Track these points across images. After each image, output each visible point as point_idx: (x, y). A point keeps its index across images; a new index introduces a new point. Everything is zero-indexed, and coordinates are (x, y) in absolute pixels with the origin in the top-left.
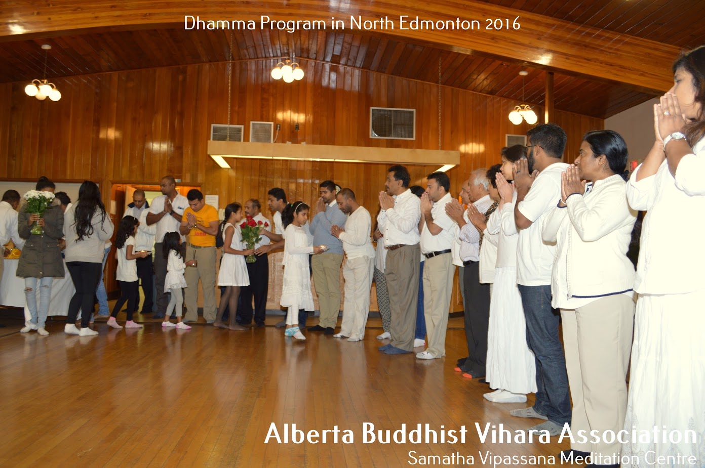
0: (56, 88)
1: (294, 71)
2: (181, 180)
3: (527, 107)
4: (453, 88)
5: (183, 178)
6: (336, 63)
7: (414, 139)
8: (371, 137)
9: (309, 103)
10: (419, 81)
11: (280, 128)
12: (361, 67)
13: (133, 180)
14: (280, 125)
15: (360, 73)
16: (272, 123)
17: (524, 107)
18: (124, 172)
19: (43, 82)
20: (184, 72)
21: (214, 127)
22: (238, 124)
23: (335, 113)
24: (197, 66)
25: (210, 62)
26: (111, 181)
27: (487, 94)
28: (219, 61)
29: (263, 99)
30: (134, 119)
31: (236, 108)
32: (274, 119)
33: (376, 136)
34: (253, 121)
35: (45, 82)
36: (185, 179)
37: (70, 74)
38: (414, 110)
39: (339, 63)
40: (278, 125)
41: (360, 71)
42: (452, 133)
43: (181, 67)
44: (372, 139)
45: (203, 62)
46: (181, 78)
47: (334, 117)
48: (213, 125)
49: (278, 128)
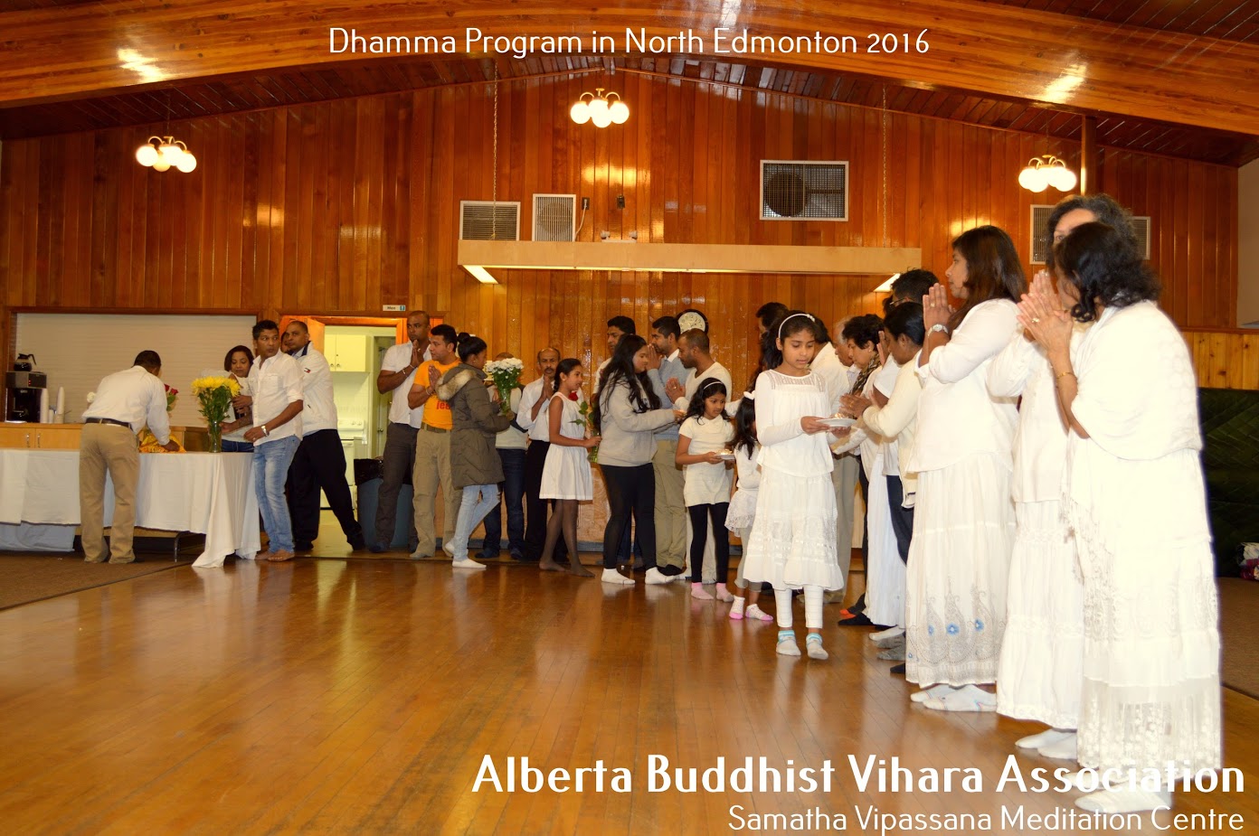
0: (188, 149)
1: (612, 107)
2: (407, 307)
3: (1054, 159)
4: (923, 116)
5: (411, 302)
6: (693, 77)
7: (846, 219)
8: (761, 218)
9: (644, 153)
10: (856, 105)
11: (588, 204)
12: (741, 82)
13: (319, 308)
14: (588, 199)
15: (740, 93)
16: (574, 196)
17: (1048, 159)
18: (302, 293)
19: (166, 141)
20: (409, 103)
21: (465, 206)
22: (510, 201)
23: (692, 173)
24: (431, 91)
25: (456, 82)
26: (277, 310)
27: (992, 125)
28: (471, 81)
29: (555, 150)
30: (319, 195)
31: (507, 170)
32: (578, 186)
33: (773, 216)
34: (538, 193)
35: (170, 141)
36: (414, 304)
37: (200, 114)
38: (846, 163)
39: (699, 78)
40: (586, 201)
41: (740, 91)
42: (921, 206)
43: (402, 94)
44: (763, 221)
45: (442, 84)
46: (402, 114)
47: (692, 181)
48: (463, 203)
49: (585, 206)
